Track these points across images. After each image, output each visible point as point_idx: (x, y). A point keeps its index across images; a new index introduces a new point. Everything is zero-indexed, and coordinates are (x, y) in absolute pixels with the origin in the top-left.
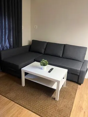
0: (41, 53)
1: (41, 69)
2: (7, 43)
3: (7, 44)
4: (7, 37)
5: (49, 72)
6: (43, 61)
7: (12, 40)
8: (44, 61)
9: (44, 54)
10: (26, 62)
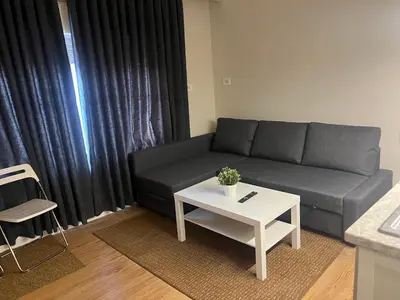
0: (243, 155)
1: (223, 193)
2: (148, 131)
3: (150, 135)
4: (148, 117)
5: (242, 201)
6: (225, 173)
7: (160, 123)
8: (228, 172)
9: (250, 156)
10: (194, 179)
